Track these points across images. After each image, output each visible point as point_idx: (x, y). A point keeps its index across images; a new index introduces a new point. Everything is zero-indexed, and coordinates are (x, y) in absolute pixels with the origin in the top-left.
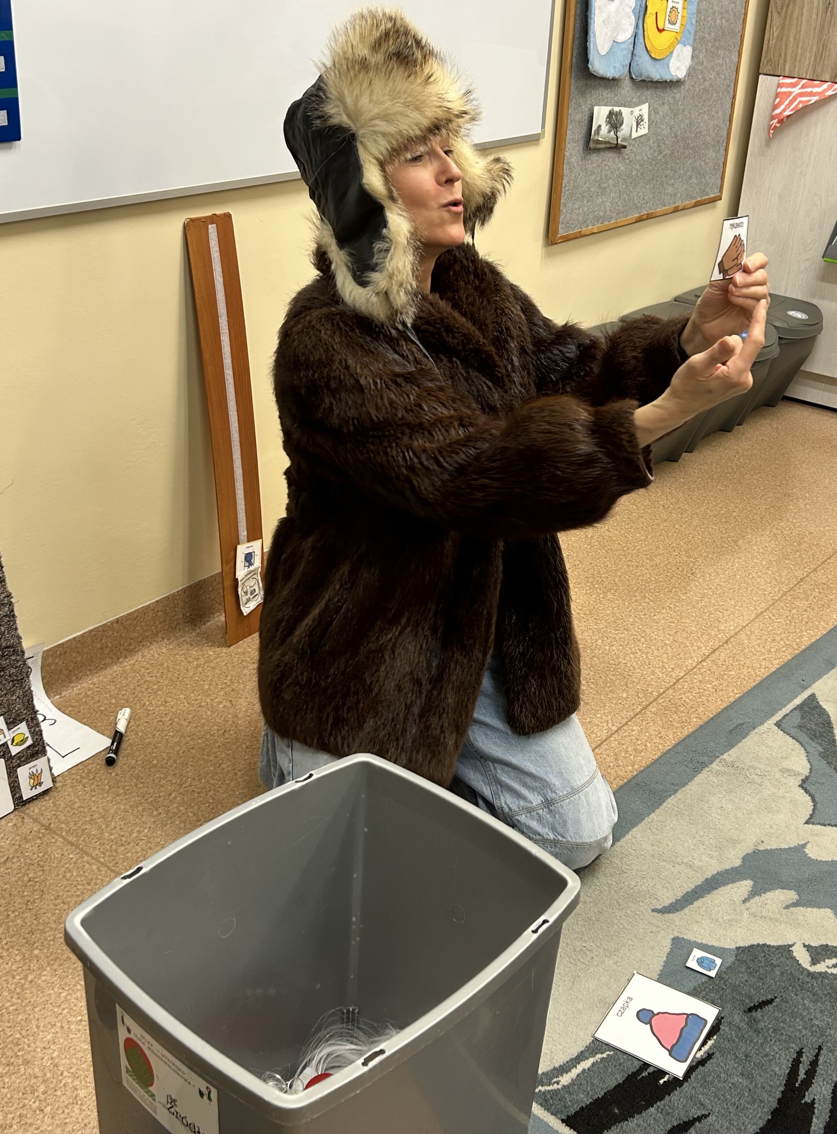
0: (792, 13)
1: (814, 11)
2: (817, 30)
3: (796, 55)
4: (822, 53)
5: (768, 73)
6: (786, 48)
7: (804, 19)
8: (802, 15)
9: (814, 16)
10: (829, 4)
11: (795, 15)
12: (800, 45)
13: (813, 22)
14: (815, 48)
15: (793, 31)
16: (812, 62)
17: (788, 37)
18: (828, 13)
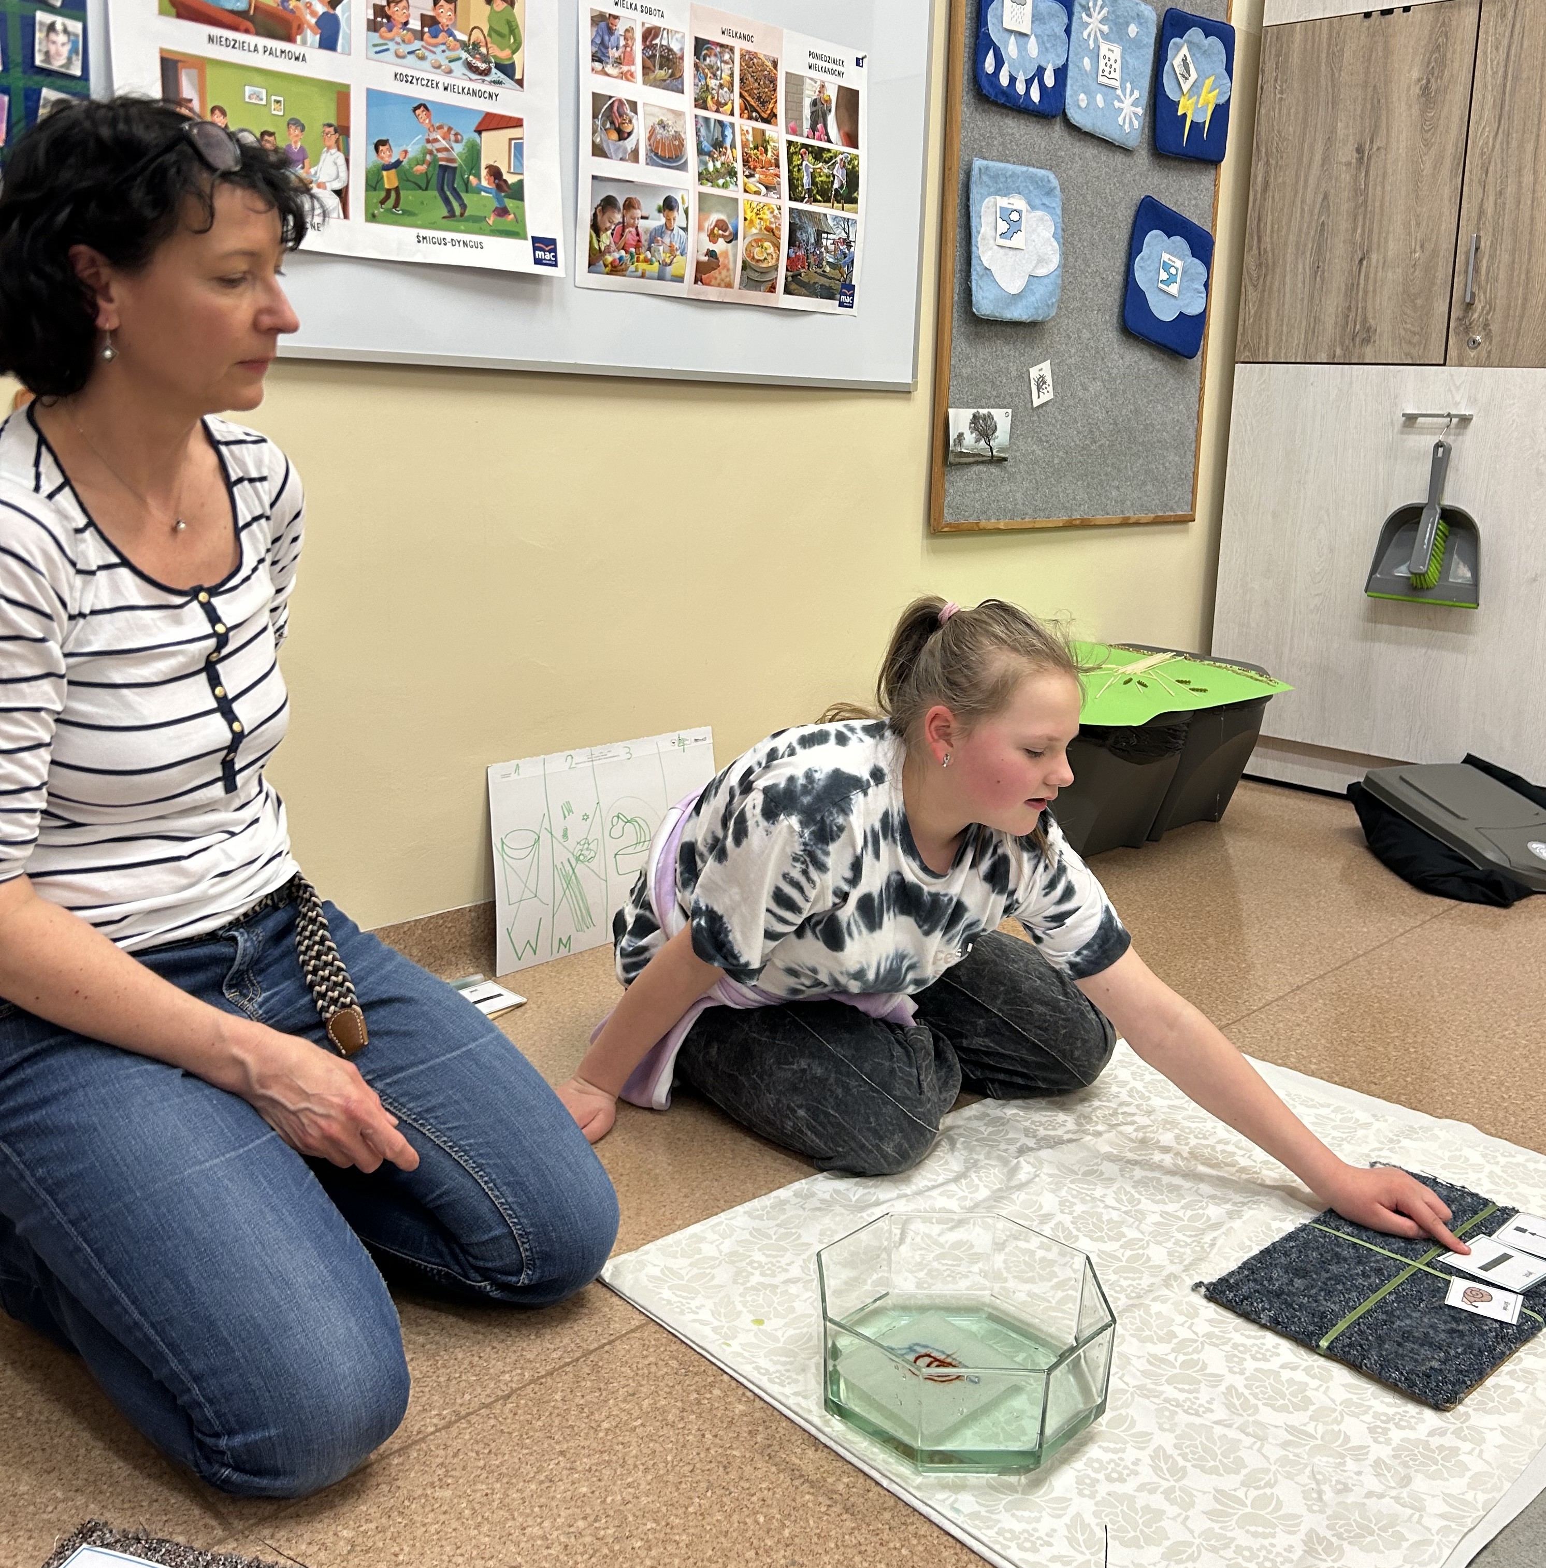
0: (1272, 282)
1: (1300, 277)
2: (1306, 302)
3: (1281, 334)
4: (1314, 328)
5: (1247, 360)
6: (1267, 328)
7: (1287, 289)
8: (1284, 285)
9: (1300, 285)
10: (1318, 267)
11: (1277, 284)
12: (1286, 320)
13: (1299, 291)
14: (1304, 323)
15: (1275, 306)
16: (1302, 341)
17: (1269, 313)
18: (1318, 280)
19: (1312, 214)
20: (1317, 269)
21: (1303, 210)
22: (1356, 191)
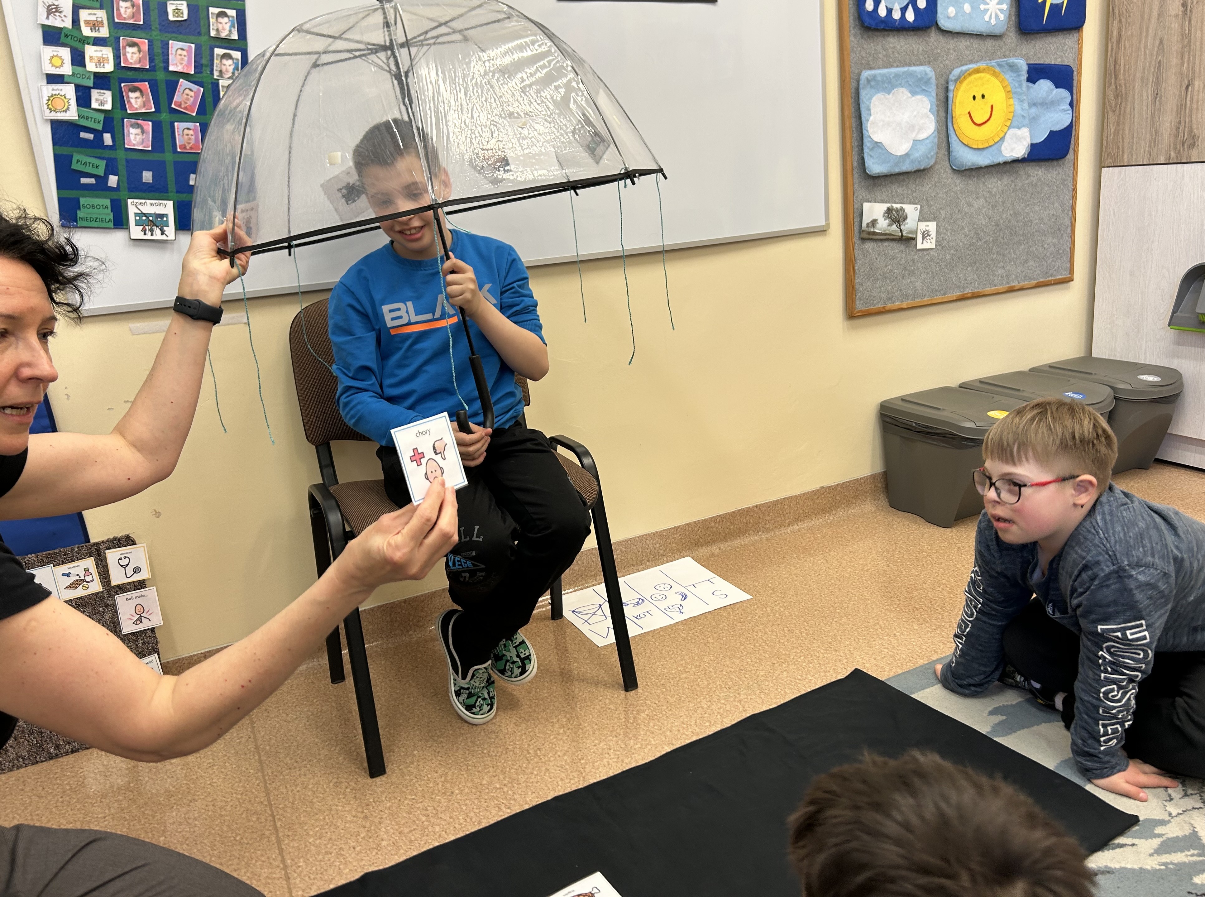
0: (1125, 108)
1: (1145, 103)
2: (1149, 120)
3: (1132, 145)
4: (1155, 139)
5: (1110, 165)
6: (1123, 141)
7: (1136, 112)
8: (1134, 109)
9: (1145, 108)
10: (1157, 94)
11: (1129, 108)
12: (1135, 134)
13: (1144, 113)
14: (1148, 136)
15: (1128, 124)
16: (1147, 149)
17: (1123, 130)
18: (1157, 103)
19: (1152, 55)
20: (1156, 95)
21: (1145, 53)
22: (1183, 35)
